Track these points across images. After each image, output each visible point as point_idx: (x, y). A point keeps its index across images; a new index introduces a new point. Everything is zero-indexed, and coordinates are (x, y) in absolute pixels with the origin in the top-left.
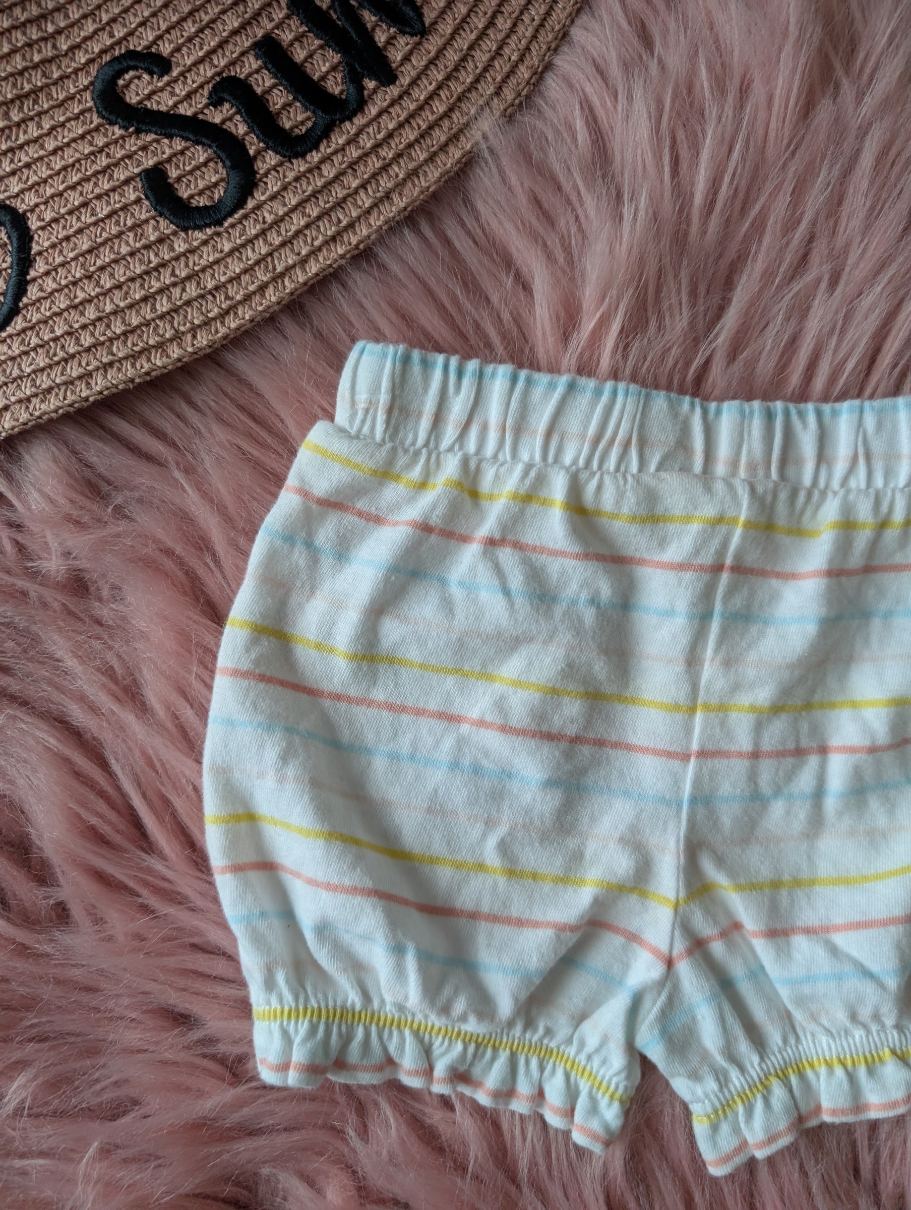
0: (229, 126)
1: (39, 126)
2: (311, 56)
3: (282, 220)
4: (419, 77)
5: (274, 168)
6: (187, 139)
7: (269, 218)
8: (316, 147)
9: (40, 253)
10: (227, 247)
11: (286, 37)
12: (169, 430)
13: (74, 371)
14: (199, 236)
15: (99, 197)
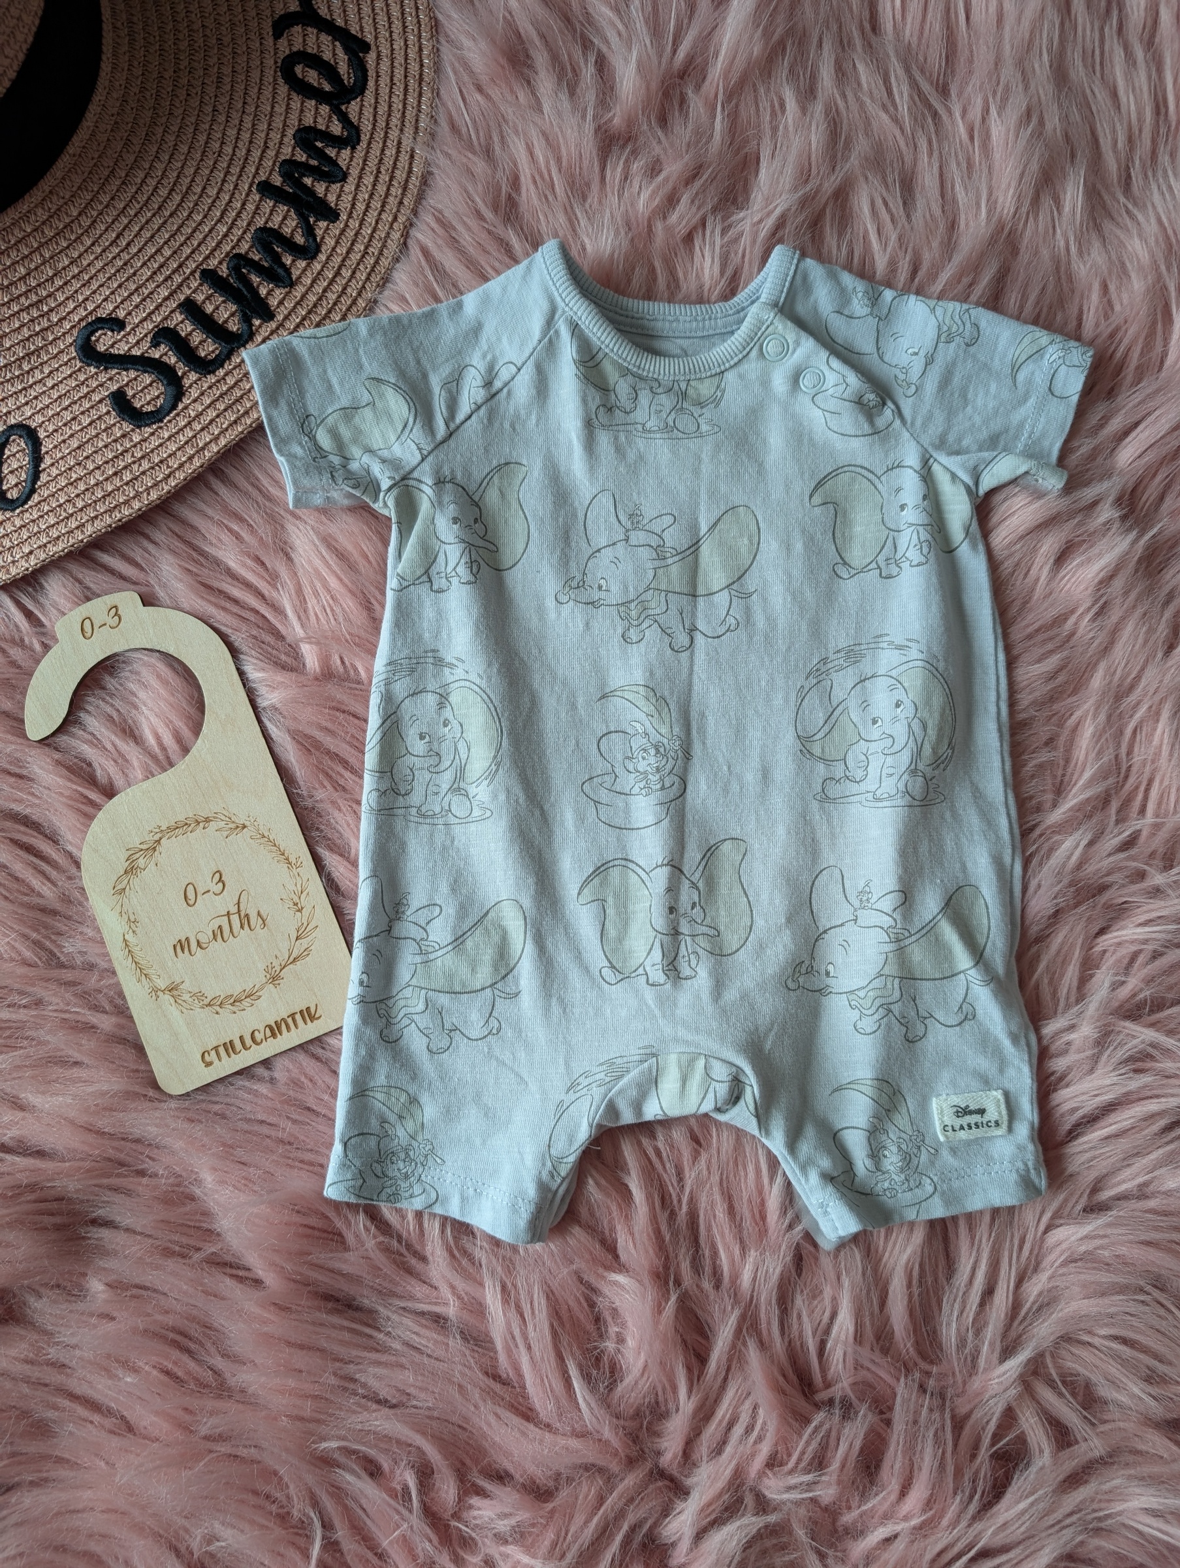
0: (164, 358)
1: (42, 372)
2: (217, 308)
3: (201, 414)
4: (290, 314)
5: (195, 382)
6: (138, 370)
7: (193, 414)
8: (222, 366)
9: (47, 453)
10: (166, 436)
11: (200, 298)
12: (139, 559)
13: (73, 524)
14: (149, 430)
15: (83, 413)
